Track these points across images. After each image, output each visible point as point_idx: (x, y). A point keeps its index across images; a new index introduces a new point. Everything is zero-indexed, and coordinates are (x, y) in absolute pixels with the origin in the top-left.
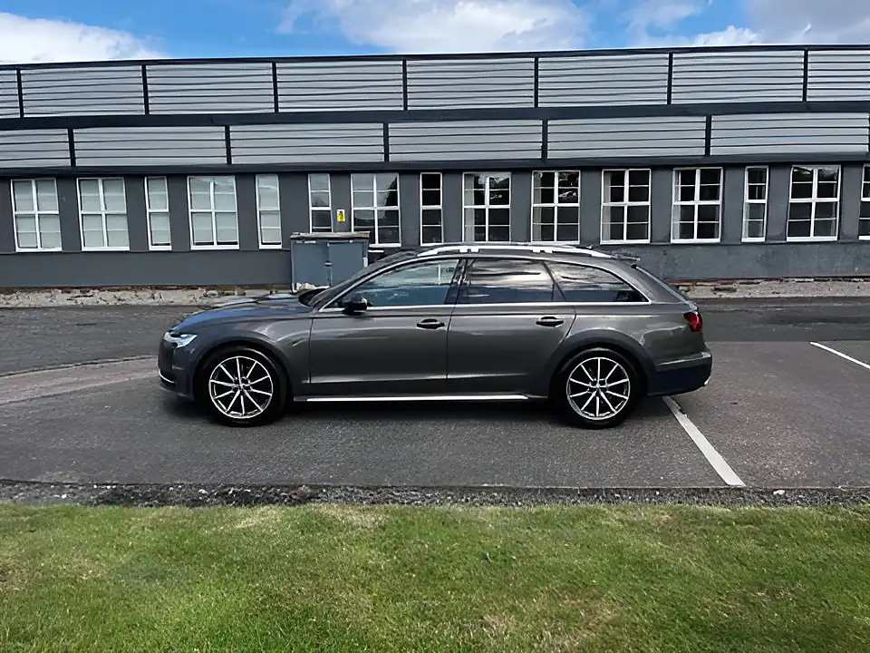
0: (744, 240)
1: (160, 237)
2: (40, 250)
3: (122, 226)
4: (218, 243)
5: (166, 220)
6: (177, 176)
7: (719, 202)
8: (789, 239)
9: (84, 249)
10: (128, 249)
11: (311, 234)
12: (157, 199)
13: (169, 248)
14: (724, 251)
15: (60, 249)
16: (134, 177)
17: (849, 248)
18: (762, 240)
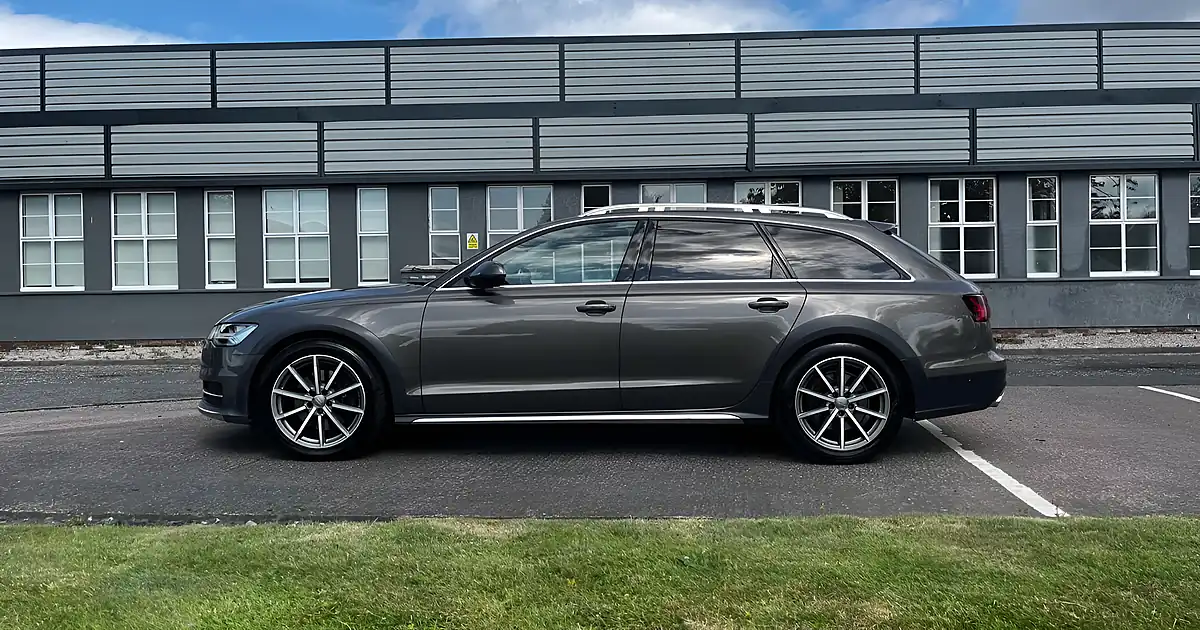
0: (1030, 275)
1: (221, 272)
2: (54, 289)
3: (169, 257)
4: (302, 281)
5: (231, 250)
6: (249, 190)
7: (992, 224)
8: (1093, 275)
9: (115, 288)
10: (175, 287)
11: (431, 267)
12: (220, 220)
13: (233, 287)
14: (1004, 291)
15: (81, 289)
16: (190, 190)
17: (1177, 287)
18: (1055, 275)
